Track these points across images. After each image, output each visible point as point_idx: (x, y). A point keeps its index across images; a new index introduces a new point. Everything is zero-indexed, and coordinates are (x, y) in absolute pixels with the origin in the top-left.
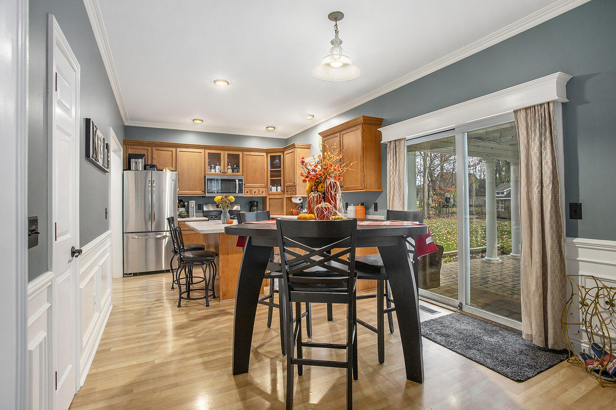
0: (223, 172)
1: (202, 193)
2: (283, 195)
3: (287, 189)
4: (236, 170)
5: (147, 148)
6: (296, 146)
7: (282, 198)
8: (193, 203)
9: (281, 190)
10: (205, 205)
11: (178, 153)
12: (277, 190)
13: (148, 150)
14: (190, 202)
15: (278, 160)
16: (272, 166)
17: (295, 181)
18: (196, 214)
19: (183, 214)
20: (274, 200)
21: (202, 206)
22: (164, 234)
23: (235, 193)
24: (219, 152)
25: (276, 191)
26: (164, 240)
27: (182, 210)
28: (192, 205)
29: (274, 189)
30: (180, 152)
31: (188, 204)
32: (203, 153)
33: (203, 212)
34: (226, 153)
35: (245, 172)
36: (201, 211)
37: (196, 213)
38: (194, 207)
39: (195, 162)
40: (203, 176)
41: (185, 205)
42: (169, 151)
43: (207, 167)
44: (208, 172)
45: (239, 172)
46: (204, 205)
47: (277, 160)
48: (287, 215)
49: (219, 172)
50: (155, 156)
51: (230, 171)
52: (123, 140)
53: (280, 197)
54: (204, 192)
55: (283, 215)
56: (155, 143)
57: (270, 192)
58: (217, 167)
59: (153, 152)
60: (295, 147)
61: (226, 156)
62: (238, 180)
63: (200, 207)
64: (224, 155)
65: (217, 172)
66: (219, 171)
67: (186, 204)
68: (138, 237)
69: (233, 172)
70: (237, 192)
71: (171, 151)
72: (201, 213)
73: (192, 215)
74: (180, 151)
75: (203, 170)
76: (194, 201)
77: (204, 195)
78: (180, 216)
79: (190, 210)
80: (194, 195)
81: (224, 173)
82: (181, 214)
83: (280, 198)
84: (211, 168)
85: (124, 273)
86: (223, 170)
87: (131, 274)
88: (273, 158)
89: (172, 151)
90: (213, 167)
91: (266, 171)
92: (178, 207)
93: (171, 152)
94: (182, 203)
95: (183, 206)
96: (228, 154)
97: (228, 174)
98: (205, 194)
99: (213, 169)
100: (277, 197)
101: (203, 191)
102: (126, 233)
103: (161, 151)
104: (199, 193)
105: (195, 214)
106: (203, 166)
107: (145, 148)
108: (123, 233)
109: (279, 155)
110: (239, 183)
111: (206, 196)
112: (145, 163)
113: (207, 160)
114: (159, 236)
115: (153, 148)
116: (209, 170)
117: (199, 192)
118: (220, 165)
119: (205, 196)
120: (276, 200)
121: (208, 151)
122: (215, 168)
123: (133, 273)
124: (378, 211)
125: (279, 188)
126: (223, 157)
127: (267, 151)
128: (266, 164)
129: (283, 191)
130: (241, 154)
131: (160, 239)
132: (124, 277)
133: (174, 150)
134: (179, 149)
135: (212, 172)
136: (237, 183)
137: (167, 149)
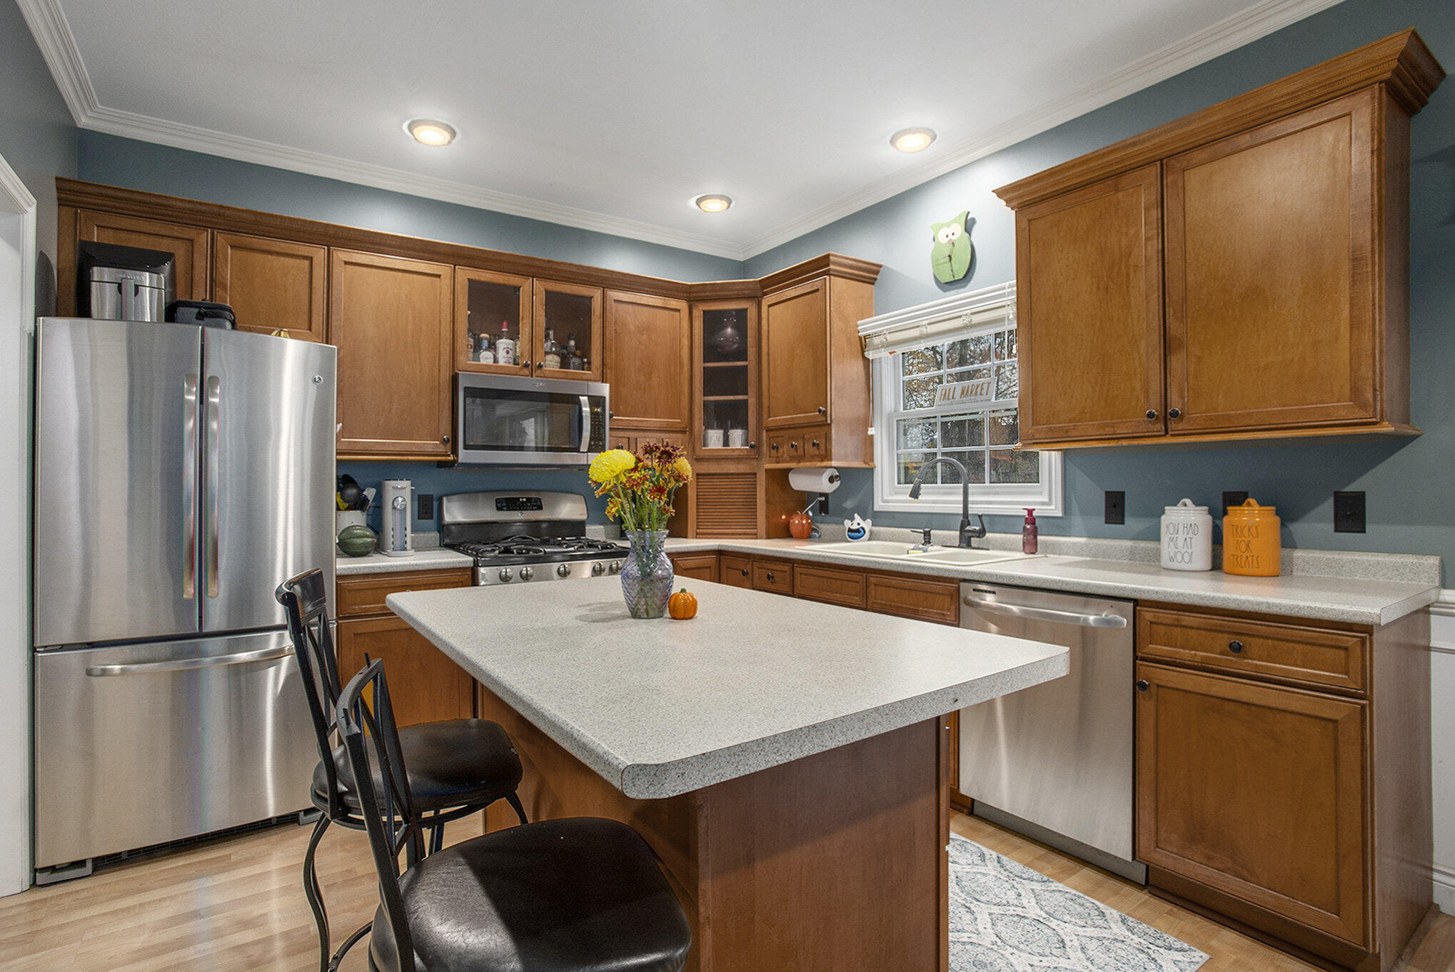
0: (526, 366)
1: (442, 449)
2: (754, 462)
3: (769, 438)
4: (576, 361)
5: (190, 233)
6: (831, 267)
7: (748, 471)
8: (400, 493)
9: (746, 442)
10: (448, 501)
11: (338, 269)
12: (726, 443)
13: (192, 240)
14: (390, 485)
15: (732, 328)
16: (712, 351)
17: (826, 407)
18: (413, 540)
19: (360, 541)
20: (717, 482)
21: (435, 504)
22: (273, 640)
23: (577, 450)
24: (513, 280)
25: (721, 447)
26: (272, 670)
27: (355, 519)
28: (400, 499)
29: (715, 438)
30: (348, 266)
31: (379, 497)
32: (446, 282)
33: (442, 528)
34: (540, 286)
35: (611, 369)
36: (431, 523)
37: (413, 531)
38: (405, 508)
39: (411, 316)
40: (446, 376)
41: (366, 500)
42: (297, 257)
43: (465, 341)
44: (465, 359)
45: (586, 366)
46: (445, 499)
47: (729, 330)
48: (769, 537)
49: (511, 365)
50: (228, 274)
51: (552, 362)
52: (57, 179)
53: (742, 468)
54: (449, 445)
55: (755, 536)
56: (228, 212)
57: (701, 451)
58: (503, 343)
59: (220, 255)
60: (827, 273)
61: (540, 299)
62: (589, 396)
63: (427, 508)
64: (533, 295)
65: (502, 362)
66: (512, 361)
67: (370, 493)
68: (122, 670)
69: (564, 364)
70: (584, 448)
71: (305, 257)
72: (429, 530)
73: (398, 543)
74: (346, 263)
75: (446, 350)
76: (406, 484)
77: (451, 458)
78: (348, 548)
79: (390, 519)
80: (405, 458)
81: (533, 368)
82: (348, 541)
83: (743, 471)
84: (477, 347)
85: (39, 865)
86: (527, 355)
87: (80, 864)
88: (713, 322)
89: (312, 258)
90: (485, 344)
91: (686, 368)
92: (338, 509)
93: (307, 263)
94: (352, 492)
95: (358, 504)
96: (547, 292)
97: (547, 374)
98: (455, 451)
99: (487, 349)
100: (732, 468)
101: (445, 442)
102: (48, 649)
103: (260, 256)
104: (429, 449)
105: (408, 539)
106: (447, 334)
107: (177, 230)
108: (33, 650)
109: (738, 311)
110: (592, 413)
111: (460, 461)
112: (173, 293)
113: (463, 312)
114: (243, 656)
115: (221, 239)
116: (471, 355)
117: (430, 445)
118: (514, 335)
119: (454, 462)
120: (725, 482)
121: (465, 274)
122: (492, 346)
123: (95, 860)
124: (1367, 530)
125: (737, 435)
126: (528, 305)
127: (692, 295)
128: (686, 342)
129: (755, 448)
130: (597, 294)
131: (251, 666)
132: (34, 884)
133: (319, 254)
134: (341, 255)
135: (483, 362)
136: (584, 409)
137: (283, 245)
